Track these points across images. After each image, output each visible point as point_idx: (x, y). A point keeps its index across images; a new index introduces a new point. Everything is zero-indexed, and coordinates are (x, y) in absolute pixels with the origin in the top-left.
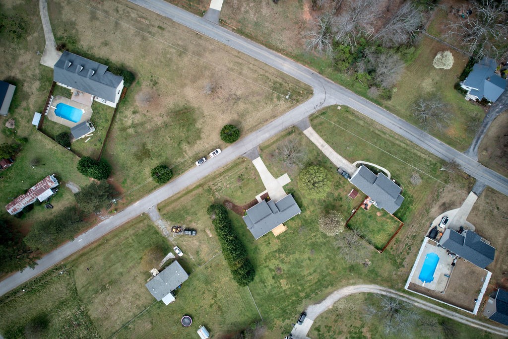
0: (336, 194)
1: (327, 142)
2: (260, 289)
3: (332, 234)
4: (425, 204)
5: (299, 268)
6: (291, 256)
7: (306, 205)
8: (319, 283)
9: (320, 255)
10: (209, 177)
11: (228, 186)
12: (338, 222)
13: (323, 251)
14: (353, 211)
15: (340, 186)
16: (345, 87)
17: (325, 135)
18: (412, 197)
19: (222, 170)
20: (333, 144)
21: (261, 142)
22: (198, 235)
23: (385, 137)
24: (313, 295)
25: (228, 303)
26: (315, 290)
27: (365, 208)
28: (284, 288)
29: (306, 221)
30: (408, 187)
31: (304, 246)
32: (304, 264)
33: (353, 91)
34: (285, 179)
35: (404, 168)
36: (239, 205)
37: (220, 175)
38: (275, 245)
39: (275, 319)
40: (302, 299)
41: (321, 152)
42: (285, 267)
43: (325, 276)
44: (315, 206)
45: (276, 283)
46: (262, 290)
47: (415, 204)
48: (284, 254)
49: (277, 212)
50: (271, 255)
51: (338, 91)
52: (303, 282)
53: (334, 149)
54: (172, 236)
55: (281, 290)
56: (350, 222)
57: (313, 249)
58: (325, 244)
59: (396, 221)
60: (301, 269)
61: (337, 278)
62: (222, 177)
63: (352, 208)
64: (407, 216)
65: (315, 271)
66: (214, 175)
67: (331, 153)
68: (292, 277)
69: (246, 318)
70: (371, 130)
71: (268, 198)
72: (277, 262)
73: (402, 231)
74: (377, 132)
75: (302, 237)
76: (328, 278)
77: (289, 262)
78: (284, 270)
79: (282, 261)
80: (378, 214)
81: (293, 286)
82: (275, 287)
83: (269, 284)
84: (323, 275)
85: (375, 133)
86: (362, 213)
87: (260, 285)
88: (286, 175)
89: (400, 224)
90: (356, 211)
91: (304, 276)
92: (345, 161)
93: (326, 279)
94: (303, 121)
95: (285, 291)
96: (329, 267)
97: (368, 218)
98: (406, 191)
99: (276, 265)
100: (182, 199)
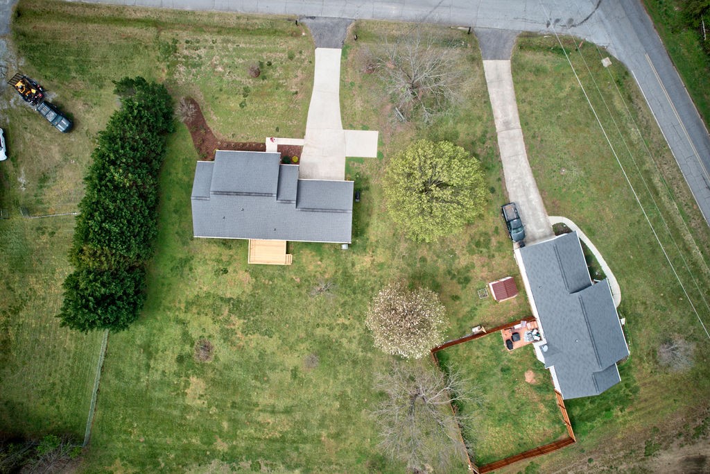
0: (463, 261)
1: (525, 124)
2: (132, 365)
3: (388, 349)
4: (656, 429)
5: (256, 378)
6: (256, 336)
7: (373, 238)
8: (278, 445)
9: (326, 381)
10: (191, 18)
11: (220, 69)
12: (425, 324)
13: (340, 377)
14: (476, 330)
15: (484, 250)
16: (656, 22)
17: (530, 103)
18: (635, 391)
19: (233, 22)
20: (534, 137)
21: (368, 17)
22: (74, 138)
23: (667, 205)
24: (246, 464)
25: (33, 348)
26: (259, 455)
27: (508, 341)
28: (188, 401)
29: (347, 277)
30: (641, 359)
31: (303, 335)
32: (274, 376)
33: (667, 43)
34: (366, 144)
35: (664, 309)
36: (214, 132)
37: (221, 29)
38: (237, 285)
39: (118, 461)
40: (214, 455)
41: (494, 138)
42: (223, 353)
43: (305, 440)
44: (394, 255)
45: (178, 375)
46: (135, 369)
47: (631, 413)
48: (242, 321)
49: (289, 202)
50: (210, 301)
51: (631, 20)
52: (242, 416)
53: (529, 149)
54: (9, 99)
55: (180, 401)
56: (450, 352)
57: (318, 354)
58: (355, 362)
59: (559, 422)
60: (258, 384)
61: (331, 463)
62: (219, 38)
63: (477, 320)
64: (592, 427)
65: (288, 411)
66: (205, 20)
67: (517, 155)
68: (226, 387)
69: (52, 411)
70: (647, 166)
71: (295, 159)
72: (213, 328)
73: (559, 455)
74: (656, 180)
75: (313, 310)
76: (308, 447)
77: (241, 349)
78: (216, 359)
79: (227, 336)
80: (529, 377)
81: (213, 410)
82: (169, 385)
83: (161, 367)
84: (300, 433)
85: (650, 181)
86: (492, 348)
87: (138, 356)
88: (373, 136)
89: (564, 436)
90: (481, 334)
91: (257, 405)
92: (535, 196)
93: (301, 446)
94: (499, 35)
95: (186, 409)
96: (327, 422)
97: (497, 370)
98: (630, 368)
99: (206, 335)
100: (91, 26)
